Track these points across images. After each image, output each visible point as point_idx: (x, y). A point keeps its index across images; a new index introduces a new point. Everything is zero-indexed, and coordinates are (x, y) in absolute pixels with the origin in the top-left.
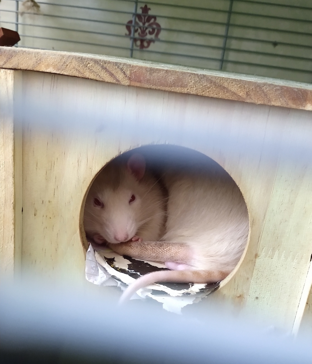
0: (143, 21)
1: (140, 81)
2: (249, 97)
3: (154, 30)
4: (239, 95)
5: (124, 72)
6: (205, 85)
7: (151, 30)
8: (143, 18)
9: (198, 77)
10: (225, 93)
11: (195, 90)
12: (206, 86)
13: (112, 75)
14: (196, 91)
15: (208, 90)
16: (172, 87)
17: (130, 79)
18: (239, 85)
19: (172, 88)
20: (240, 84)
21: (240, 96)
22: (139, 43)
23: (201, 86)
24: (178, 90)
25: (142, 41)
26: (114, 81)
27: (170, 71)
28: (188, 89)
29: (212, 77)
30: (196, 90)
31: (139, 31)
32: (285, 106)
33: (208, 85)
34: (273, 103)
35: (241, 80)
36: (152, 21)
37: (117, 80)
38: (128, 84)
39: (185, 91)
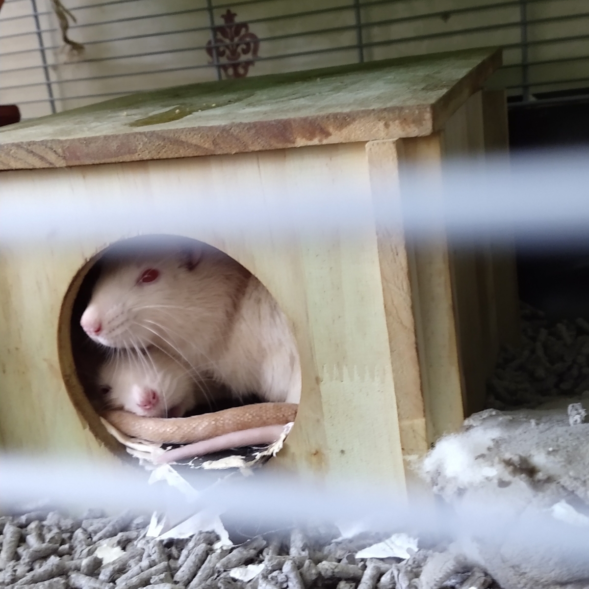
0: (230, 36)
1: (78, 158)
2: (218, 147)
3: (248, 45)
4: (205, 148)
5: (55, 151)
6: (157, 144)
7: (244, 46)
9: (146, 136)
10: (186, 148)
11: (147, 153)
12: (160, 146)
13: (42, 158)
14: (150, 155)
15: (164, 150)
16: (118, 156)
17: (64, 158)
18: (200, 135)
19: (119, 158)
20: (200, 133)
21: (207, 149)
22: (231, 71)
23: (154, 147)
24: (127, 158)
25: (235, 66)
26: (47, 166)
27: (109, 137)
28: (139, 155)
29: (163, 131)
30: (149, 153)
31: (227, 52)
32: (268, 148)
33: (162, 144)
34: (251, 148)
35: (199, 128)
36: (243, 31)
37: (51, 164)
38: (64, 165)
39: (136, 157)
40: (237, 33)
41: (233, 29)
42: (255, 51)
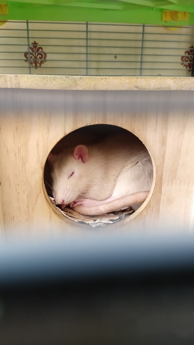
0: (35, 51)
3: (42, 55)
7: (40, 56)
8: (34, 49)
22: (34, 65)
25: (36, 64)
31: (33, 57)
36: (40, 50)
40: (38, 50)
41: (36, 49)
42: (45, 58)
